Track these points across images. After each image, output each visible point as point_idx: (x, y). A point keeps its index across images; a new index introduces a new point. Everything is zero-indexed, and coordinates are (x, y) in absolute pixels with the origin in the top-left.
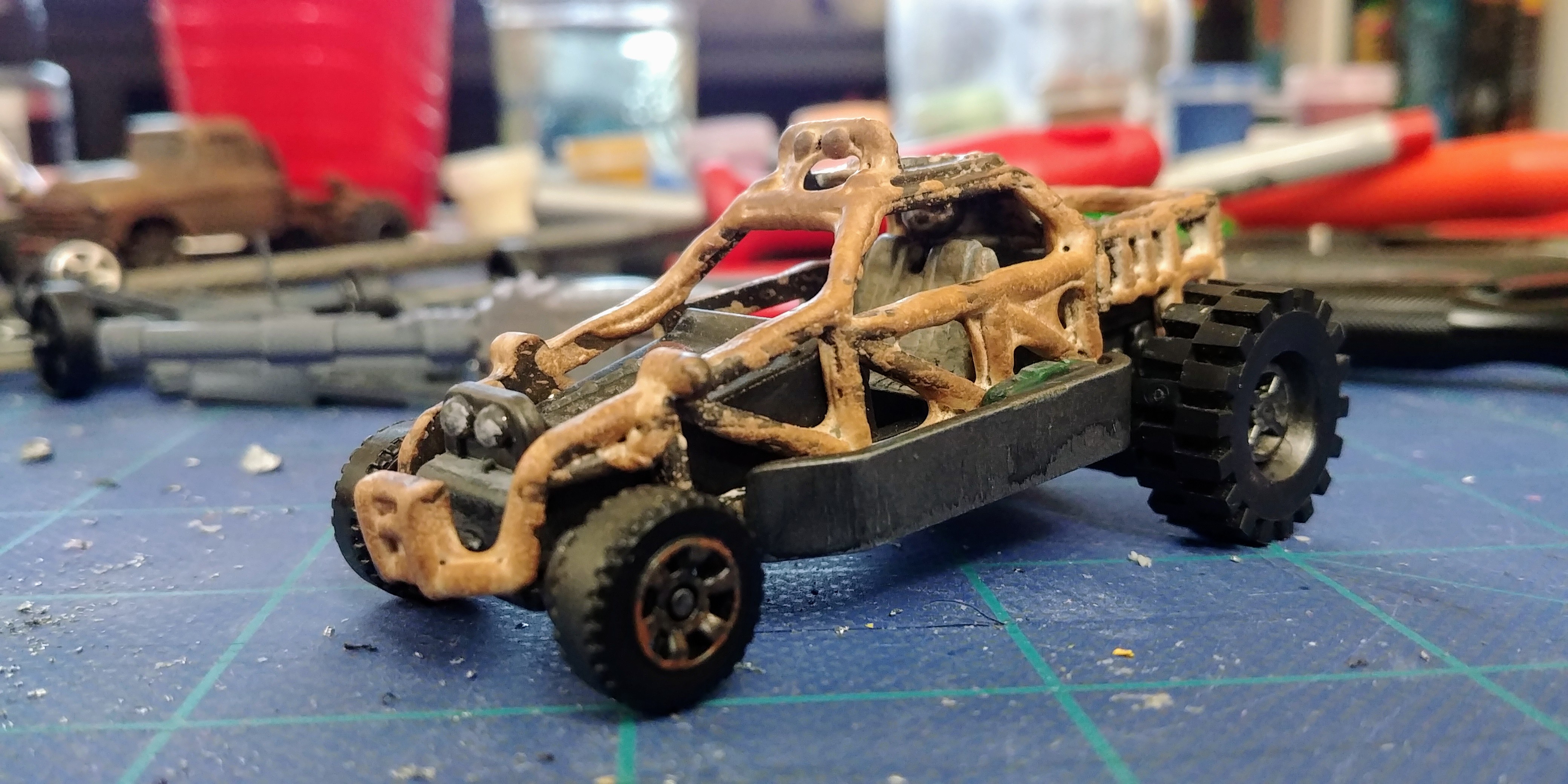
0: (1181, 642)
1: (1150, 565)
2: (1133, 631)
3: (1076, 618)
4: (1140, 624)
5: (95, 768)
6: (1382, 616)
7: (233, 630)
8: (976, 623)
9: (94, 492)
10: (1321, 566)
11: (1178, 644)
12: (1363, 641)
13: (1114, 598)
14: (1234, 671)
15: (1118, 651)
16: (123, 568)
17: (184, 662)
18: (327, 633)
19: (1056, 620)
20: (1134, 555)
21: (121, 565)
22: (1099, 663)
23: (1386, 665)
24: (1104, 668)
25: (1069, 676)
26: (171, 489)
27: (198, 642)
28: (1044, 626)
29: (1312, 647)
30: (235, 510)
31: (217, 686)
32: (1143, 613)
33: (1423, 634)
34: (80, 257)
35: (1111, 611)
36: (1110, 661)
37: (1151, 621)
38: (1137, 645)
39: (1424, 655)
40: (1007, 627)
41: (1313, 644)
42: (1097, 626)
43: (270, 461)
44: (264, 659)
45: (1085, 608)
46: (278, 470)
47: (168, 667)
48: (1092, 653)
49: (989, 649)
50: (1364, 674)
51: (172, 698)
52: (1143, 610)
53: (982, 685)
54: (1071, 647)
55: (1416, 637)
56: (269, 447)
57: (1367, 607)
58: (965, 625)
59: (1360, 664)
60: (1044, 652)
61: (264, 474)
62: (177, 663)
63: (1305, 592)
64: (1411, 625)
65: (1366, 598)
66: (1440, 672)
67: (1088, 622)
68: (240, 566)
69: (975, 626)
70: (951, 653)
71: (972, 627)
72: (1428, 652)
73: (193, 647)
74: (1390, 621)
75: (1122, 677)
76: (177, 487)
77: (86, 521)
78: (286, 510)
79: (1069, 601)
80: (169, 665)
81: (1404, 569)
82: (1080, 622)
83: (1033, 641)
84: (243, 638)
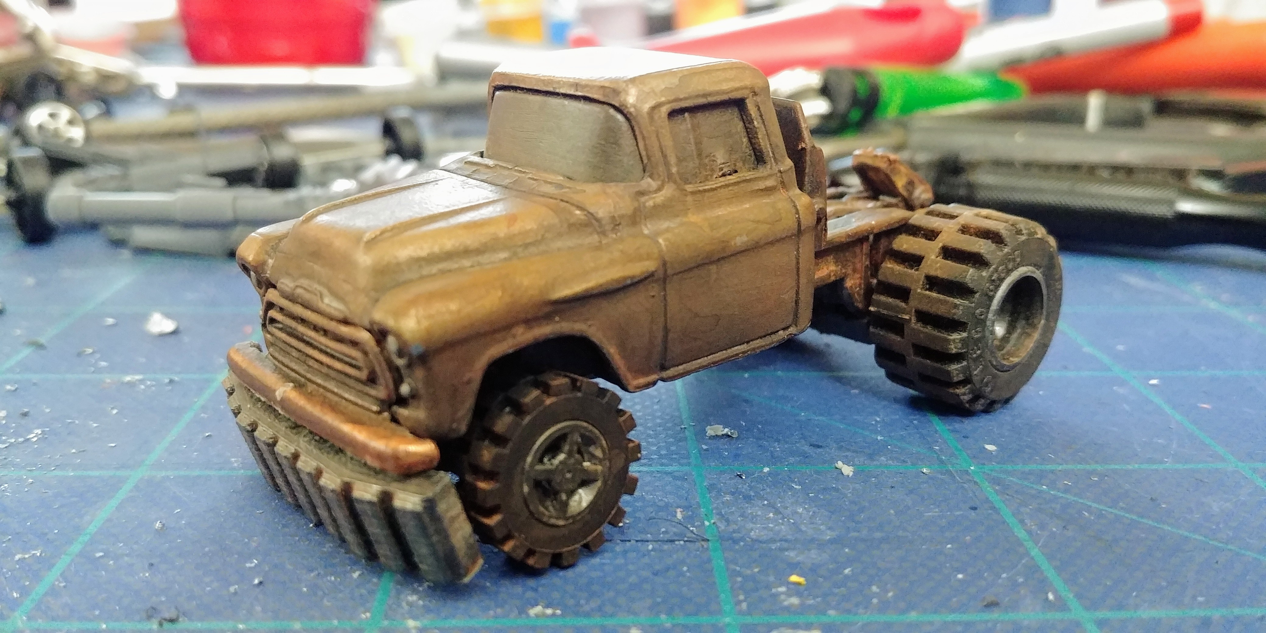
0: (849, 569)
1: (851, 474)
2: (814, 554)
3: (771, 535)
4: (822, 546)
6: (1029, 544)
7: (87, 518)
8: (686, 539)
9: (26, 352)
10: (995, 481)
11: (847, 571)
12: (1004, 575)
13: (810, 512)
14: (884, 607)
15: (794, 578)
16: (23, 442)
17: (38, 554)
18: (158, 527)
19: (754, 537)
20: (840, 464)
21: (21, 440)
22: (774, 590)
23: (1014, 606)
24: (776, 596)
25: (744, 606)
26: (85, 351)
27: (56, 531)
28: (742, 544)
29: (959, 580)
30: (128, 378)
31: (57, 583)
32: (828, 532)
33: (1059, 570)
34: (52, 115)
35: (803, 528)
36: (783, 589)
37: (832, 541)
38: (810, 572)
39: (1051, 596)
40: (710, 544)
41: (960, 576)
42: (785, 545)
43: (168, 326)
44: (101, 554)
45: (782, 524)
46: (175, 333)
47: (24, 558)
48: (772, 578)
49: (688, 571)
50: (994, 615)
51: (18, 595)
52: (830, 528)
53: (670, 613)
54: (756, 570)
55: (1050, 573)
56: (168, 315)
57: (1021, 534)
58: (677, 540)
59: (992, 605)
60: (734, 574)
61: (163, 336)
62: (34, 554)
63: (973, 513)
64: (1050, 558)
65: (1022, 522)
66: (1058, 616)
67: (781, 540)
68: (113, 445)
69: (685, 541)
70: (656, 574)
71: (682, 542)
72: (1055, 593)
73: (50, 536)
74: (1035, 552)
75: (788, 609)
76: (90, 351)
77: (8, 387)
78: (167, 381)
79: (771, 515)
80: (27, 556)
81: (1067, 490)
82: (773, 541)
83: (727, 561)
84: (92, 529)
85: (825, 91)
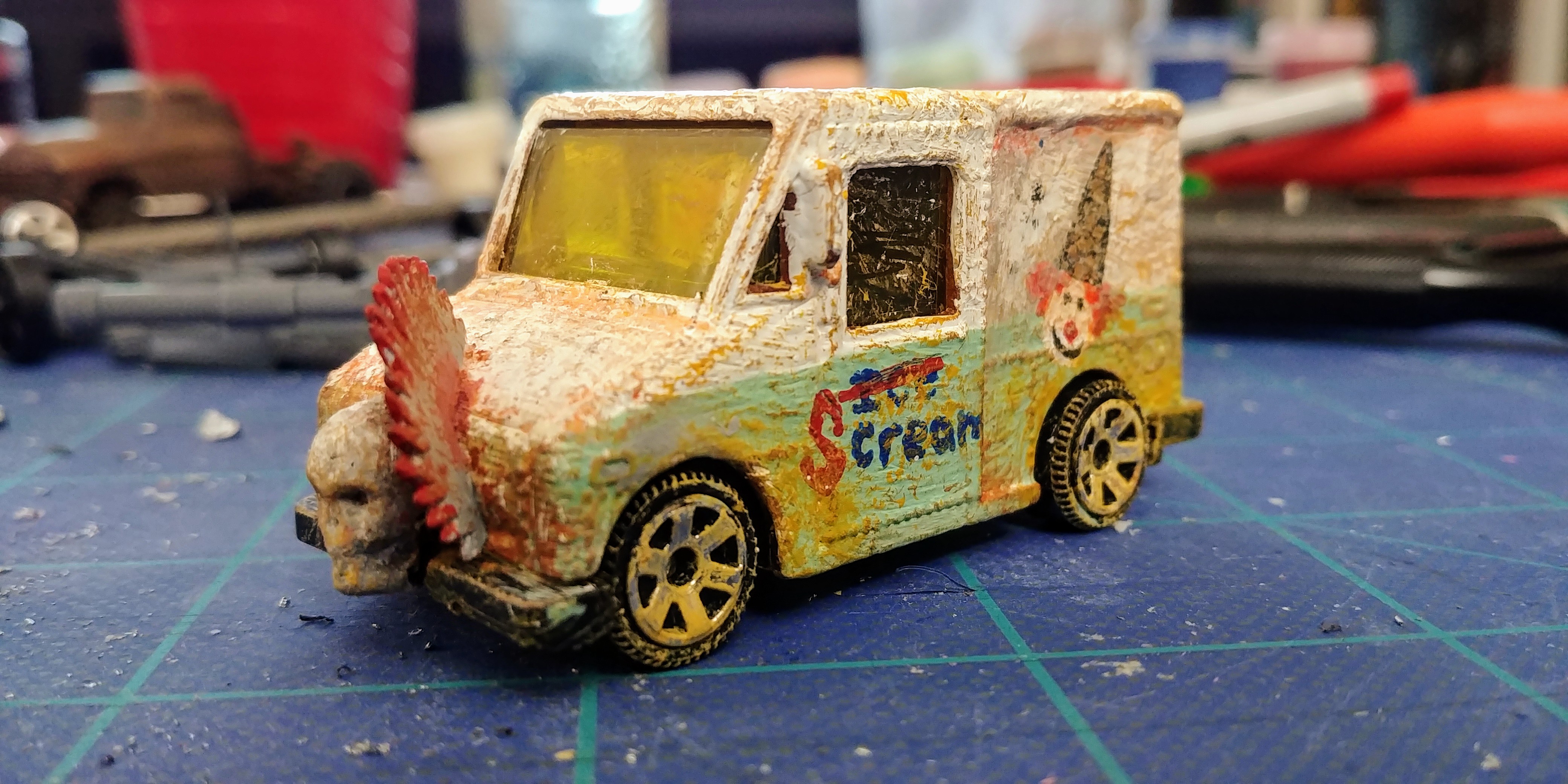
0: (1152, 608)
2: (1105, 597)
3: (1047, 583)
4: (1111, 590)
5: (40, 745)
6: (1355, 579)
7: (186, 601)
8: (945, 590)
9: (51, 458)
11: (1150, 610)
12: (1337, 606)
14: (1208, 638)
16: (76, 538)
17: (135, 635)
18: (282, 604)
19: (1028, 586)
21: (73, 535)
23: (1361, 632)
24: (1073, 634)
26: (127, 456)
27: (150, 614)
29: (1287, 612)
30: (192, 477)
31: (168, 659)
33: (1398, 599)
34: (36, 220)
35: (1083, 576)
37: (1122, 586)
38: (1108, 611)
39: (1399, 620)
40: (976, 593)
41: (1286, 609)
42: (1069, 591)
43: (228, 428)
44: (219, 631)
45: (1056, 574)
46: (237, 436)
47: (118, 640)
49: (959, 616)
50: (1338, 640)
51: (122, 672)
52: (1115, 575)
53: (951, 653)
55: (1390, 601)
56: (227, 413)
57: (1342, 570)
58: (935, 592)
59: (1334, 630)
61: (222, 441)
62: (128, 635)
63: (1279, 557)
64: (1385, 589)
65: (1340, 561)
66: (1413, 636)
67: (1061, 587)
68: (196, 535)
69: (945, 593)
70: (920, 620)
71: (942, 593)
72: (1401, 617)
73: (145, 619)
74: (1363, 585)
75: (1093, 645)
76: (133, 454)
77: (39, 490)
78: (244, 478)
79: (1040, 566)
80: (120, 637)
81: (1379, 533)
82: (1050, 588)
83: (1003, 608)
84: (197, 610)
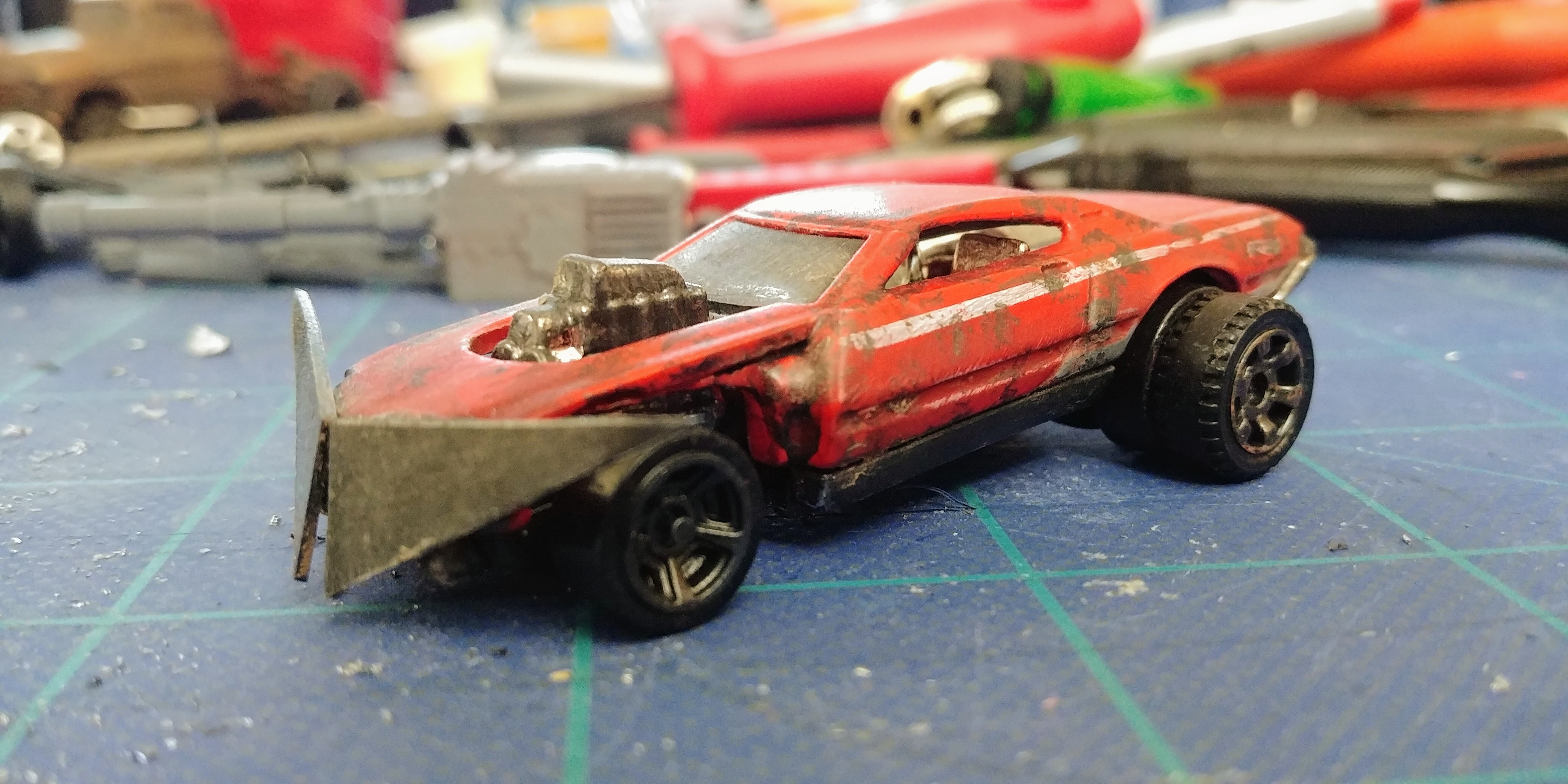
0: (1156, 527)
2: (1107, 515)
3: (1048, 502)
4: (1114, 508)
5: (27, 666)
6: (1362, 497)
7: (175, 520)
8: (946, 508)
9: (36, 377)
11: (1153, 529)
12: (1343, 524)
13: (1088, 480)
14: (1211, 557)
16: (64, 456)
17: (123, 554)
18: (273, 522)
19: (1029, 504)
21: (61, 453)
23: (1367, 549)
24: (1075, 553)
26: (116, 372)
27: (139, 533)
28: (1016, 510)
29: (1291, 530)
30: (181, 394)
31: (157, 578)
32: (1118, 497)
33: (1405, 517)
34: (20, 132)
35: (1085, 494)
37: (1125, 504)
38: (1110, 531)
39: (1406, 538)
40: (977, 512)
41: (1292, 527)
42: (1071, 510)
43: (218, 344)
44: (207, 550)
45: (1058, 492)
46: (227, 352)
47: (106, 559)
48: (1065, 538)
49: (960, 535)
50: (1344, 558)
51: (110, 592)
52: (1117, 493)
53: (952, 572)
55: (1397, 520)
56: (216, 328)
57: (1348, 488)
58: (935, 510)
59: (1341, 548)
60: (1016, 538)
61: (212, 356)
62: (116, 554)
64: (1392, 507)
65: (1346, 479)
66: (1419, 555)
67: (1061, 505)
68: (185, 453)
69: (945, 511)
70: (922, 539)
71: (942, 512)
72: (1409, 535)
73: (134, 538)
74: (1371, 503)
75: (1095, 564)
76: (121, 371)
77: (26, 407)
78: (235, 394)
79: (1042, 484)
80: (108, 556)
81: (1385, 449)
82: (1052, 506)
83: (1005, 527)
84: (186, 528)
85: (992, 84)
